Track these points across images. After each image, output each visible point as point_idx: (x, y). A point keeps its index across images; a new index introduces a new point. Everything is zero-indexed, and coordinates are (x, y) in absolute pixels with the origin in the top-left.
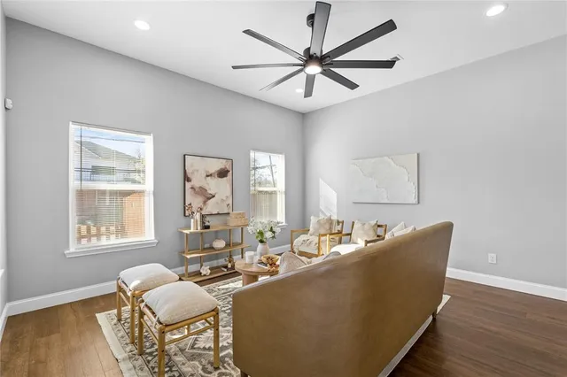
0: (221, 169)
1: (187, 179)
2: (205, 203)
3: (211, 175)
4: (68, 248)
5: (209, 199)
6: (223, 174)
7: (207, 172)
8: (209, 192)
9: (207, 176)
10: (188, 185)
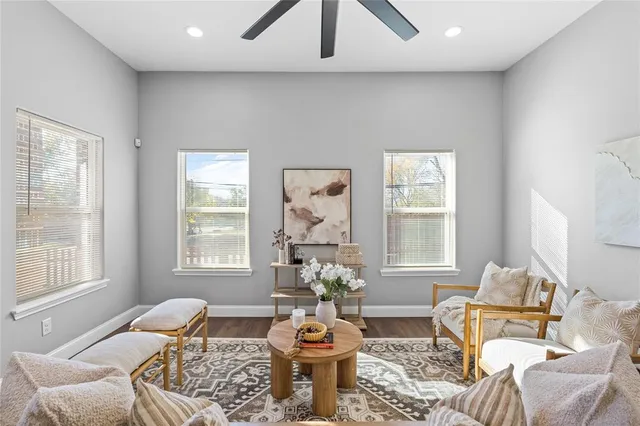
0: (333, 184)
1: (286, 199)
2: (309, 229)
3: (317, 193)
4: (176, 266)
5: (315, 224)
6: (335, 190)
7: (311, 188)
8: (316, 215)
9: (313, 194)
10: (288, 206)
